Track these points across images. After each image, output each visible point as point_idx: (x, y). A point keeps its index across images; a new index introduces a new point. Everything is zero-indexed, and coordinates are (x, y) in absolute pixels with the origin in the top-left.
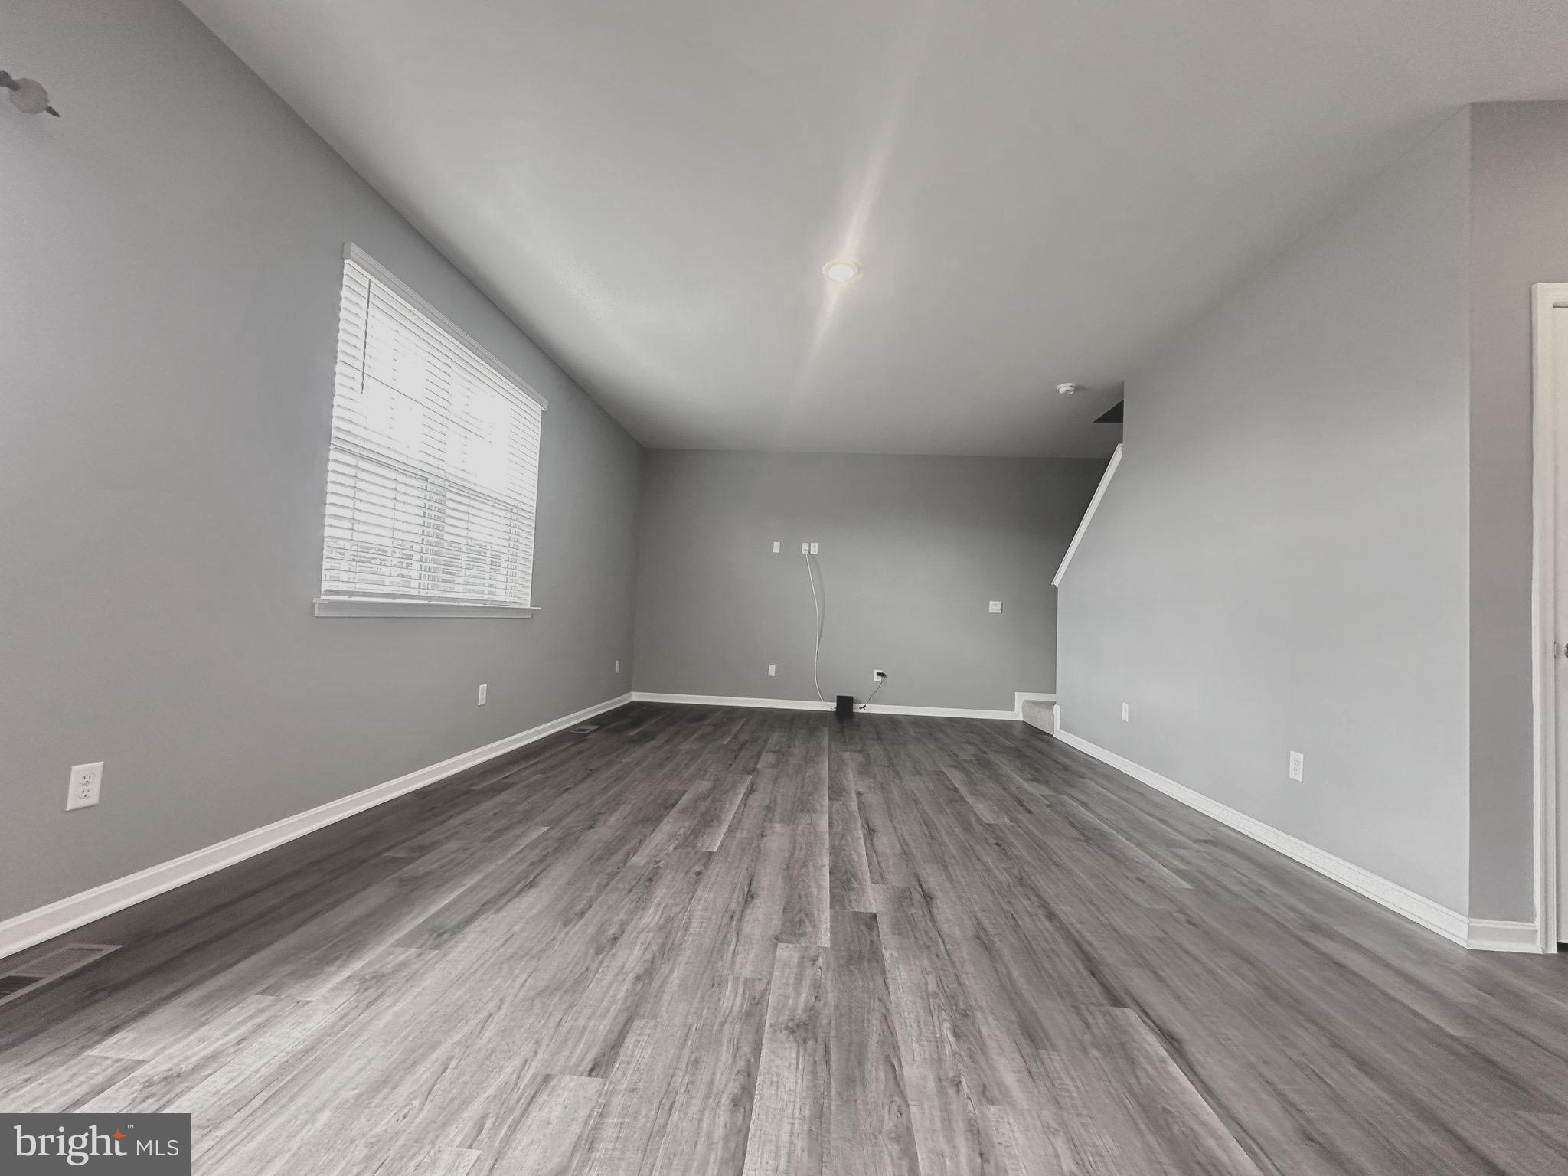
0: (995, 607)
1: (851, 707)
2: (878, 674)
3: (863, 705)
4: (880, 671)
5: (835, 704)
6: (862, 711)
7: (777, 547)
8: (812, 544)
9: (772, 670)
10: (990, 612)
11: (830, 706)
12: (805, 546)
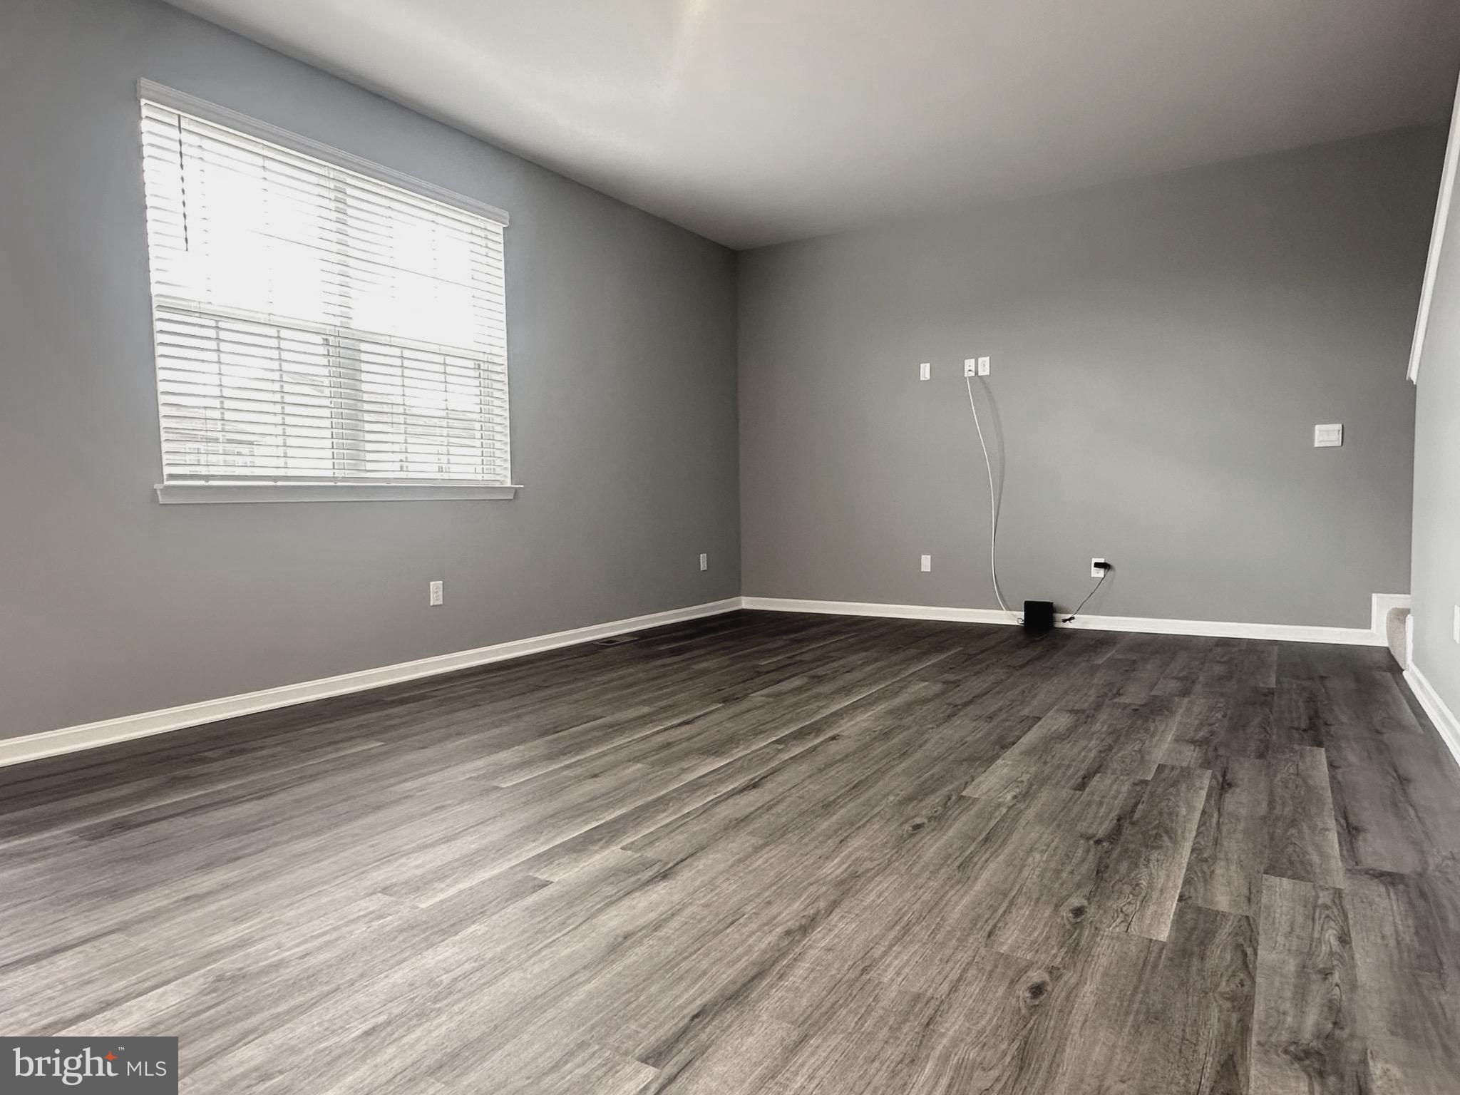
0: (1327, 435)
1: (1051, 620)
2: (1097, 565)
3: (1069, 616)
4: (1102, 561)
5: (1022, 614)
6: (1068, 625)
7: (925, 371)
8: (980, 360)
9: (926, 563)
10: (1316, 445)
11: (1015, 618)
12: (969, 364)
